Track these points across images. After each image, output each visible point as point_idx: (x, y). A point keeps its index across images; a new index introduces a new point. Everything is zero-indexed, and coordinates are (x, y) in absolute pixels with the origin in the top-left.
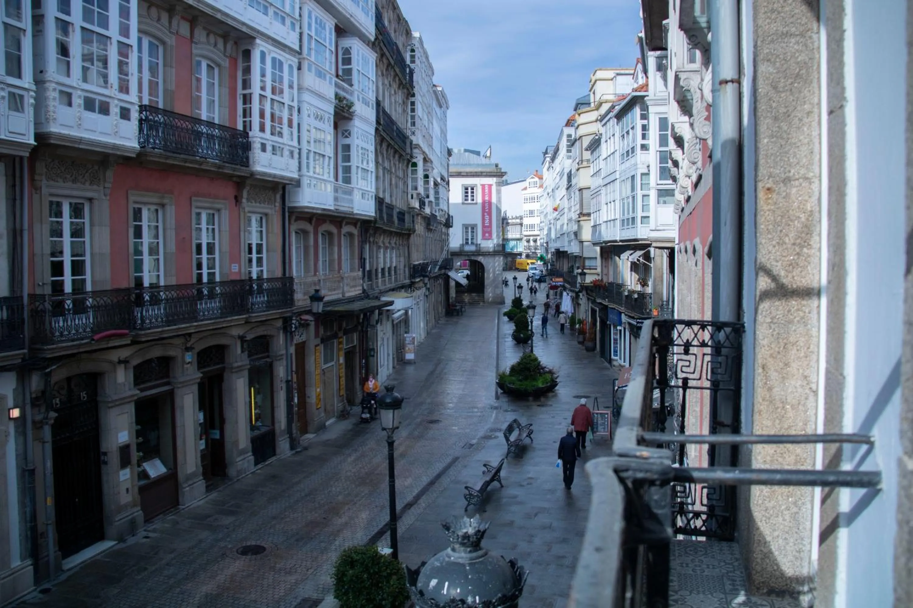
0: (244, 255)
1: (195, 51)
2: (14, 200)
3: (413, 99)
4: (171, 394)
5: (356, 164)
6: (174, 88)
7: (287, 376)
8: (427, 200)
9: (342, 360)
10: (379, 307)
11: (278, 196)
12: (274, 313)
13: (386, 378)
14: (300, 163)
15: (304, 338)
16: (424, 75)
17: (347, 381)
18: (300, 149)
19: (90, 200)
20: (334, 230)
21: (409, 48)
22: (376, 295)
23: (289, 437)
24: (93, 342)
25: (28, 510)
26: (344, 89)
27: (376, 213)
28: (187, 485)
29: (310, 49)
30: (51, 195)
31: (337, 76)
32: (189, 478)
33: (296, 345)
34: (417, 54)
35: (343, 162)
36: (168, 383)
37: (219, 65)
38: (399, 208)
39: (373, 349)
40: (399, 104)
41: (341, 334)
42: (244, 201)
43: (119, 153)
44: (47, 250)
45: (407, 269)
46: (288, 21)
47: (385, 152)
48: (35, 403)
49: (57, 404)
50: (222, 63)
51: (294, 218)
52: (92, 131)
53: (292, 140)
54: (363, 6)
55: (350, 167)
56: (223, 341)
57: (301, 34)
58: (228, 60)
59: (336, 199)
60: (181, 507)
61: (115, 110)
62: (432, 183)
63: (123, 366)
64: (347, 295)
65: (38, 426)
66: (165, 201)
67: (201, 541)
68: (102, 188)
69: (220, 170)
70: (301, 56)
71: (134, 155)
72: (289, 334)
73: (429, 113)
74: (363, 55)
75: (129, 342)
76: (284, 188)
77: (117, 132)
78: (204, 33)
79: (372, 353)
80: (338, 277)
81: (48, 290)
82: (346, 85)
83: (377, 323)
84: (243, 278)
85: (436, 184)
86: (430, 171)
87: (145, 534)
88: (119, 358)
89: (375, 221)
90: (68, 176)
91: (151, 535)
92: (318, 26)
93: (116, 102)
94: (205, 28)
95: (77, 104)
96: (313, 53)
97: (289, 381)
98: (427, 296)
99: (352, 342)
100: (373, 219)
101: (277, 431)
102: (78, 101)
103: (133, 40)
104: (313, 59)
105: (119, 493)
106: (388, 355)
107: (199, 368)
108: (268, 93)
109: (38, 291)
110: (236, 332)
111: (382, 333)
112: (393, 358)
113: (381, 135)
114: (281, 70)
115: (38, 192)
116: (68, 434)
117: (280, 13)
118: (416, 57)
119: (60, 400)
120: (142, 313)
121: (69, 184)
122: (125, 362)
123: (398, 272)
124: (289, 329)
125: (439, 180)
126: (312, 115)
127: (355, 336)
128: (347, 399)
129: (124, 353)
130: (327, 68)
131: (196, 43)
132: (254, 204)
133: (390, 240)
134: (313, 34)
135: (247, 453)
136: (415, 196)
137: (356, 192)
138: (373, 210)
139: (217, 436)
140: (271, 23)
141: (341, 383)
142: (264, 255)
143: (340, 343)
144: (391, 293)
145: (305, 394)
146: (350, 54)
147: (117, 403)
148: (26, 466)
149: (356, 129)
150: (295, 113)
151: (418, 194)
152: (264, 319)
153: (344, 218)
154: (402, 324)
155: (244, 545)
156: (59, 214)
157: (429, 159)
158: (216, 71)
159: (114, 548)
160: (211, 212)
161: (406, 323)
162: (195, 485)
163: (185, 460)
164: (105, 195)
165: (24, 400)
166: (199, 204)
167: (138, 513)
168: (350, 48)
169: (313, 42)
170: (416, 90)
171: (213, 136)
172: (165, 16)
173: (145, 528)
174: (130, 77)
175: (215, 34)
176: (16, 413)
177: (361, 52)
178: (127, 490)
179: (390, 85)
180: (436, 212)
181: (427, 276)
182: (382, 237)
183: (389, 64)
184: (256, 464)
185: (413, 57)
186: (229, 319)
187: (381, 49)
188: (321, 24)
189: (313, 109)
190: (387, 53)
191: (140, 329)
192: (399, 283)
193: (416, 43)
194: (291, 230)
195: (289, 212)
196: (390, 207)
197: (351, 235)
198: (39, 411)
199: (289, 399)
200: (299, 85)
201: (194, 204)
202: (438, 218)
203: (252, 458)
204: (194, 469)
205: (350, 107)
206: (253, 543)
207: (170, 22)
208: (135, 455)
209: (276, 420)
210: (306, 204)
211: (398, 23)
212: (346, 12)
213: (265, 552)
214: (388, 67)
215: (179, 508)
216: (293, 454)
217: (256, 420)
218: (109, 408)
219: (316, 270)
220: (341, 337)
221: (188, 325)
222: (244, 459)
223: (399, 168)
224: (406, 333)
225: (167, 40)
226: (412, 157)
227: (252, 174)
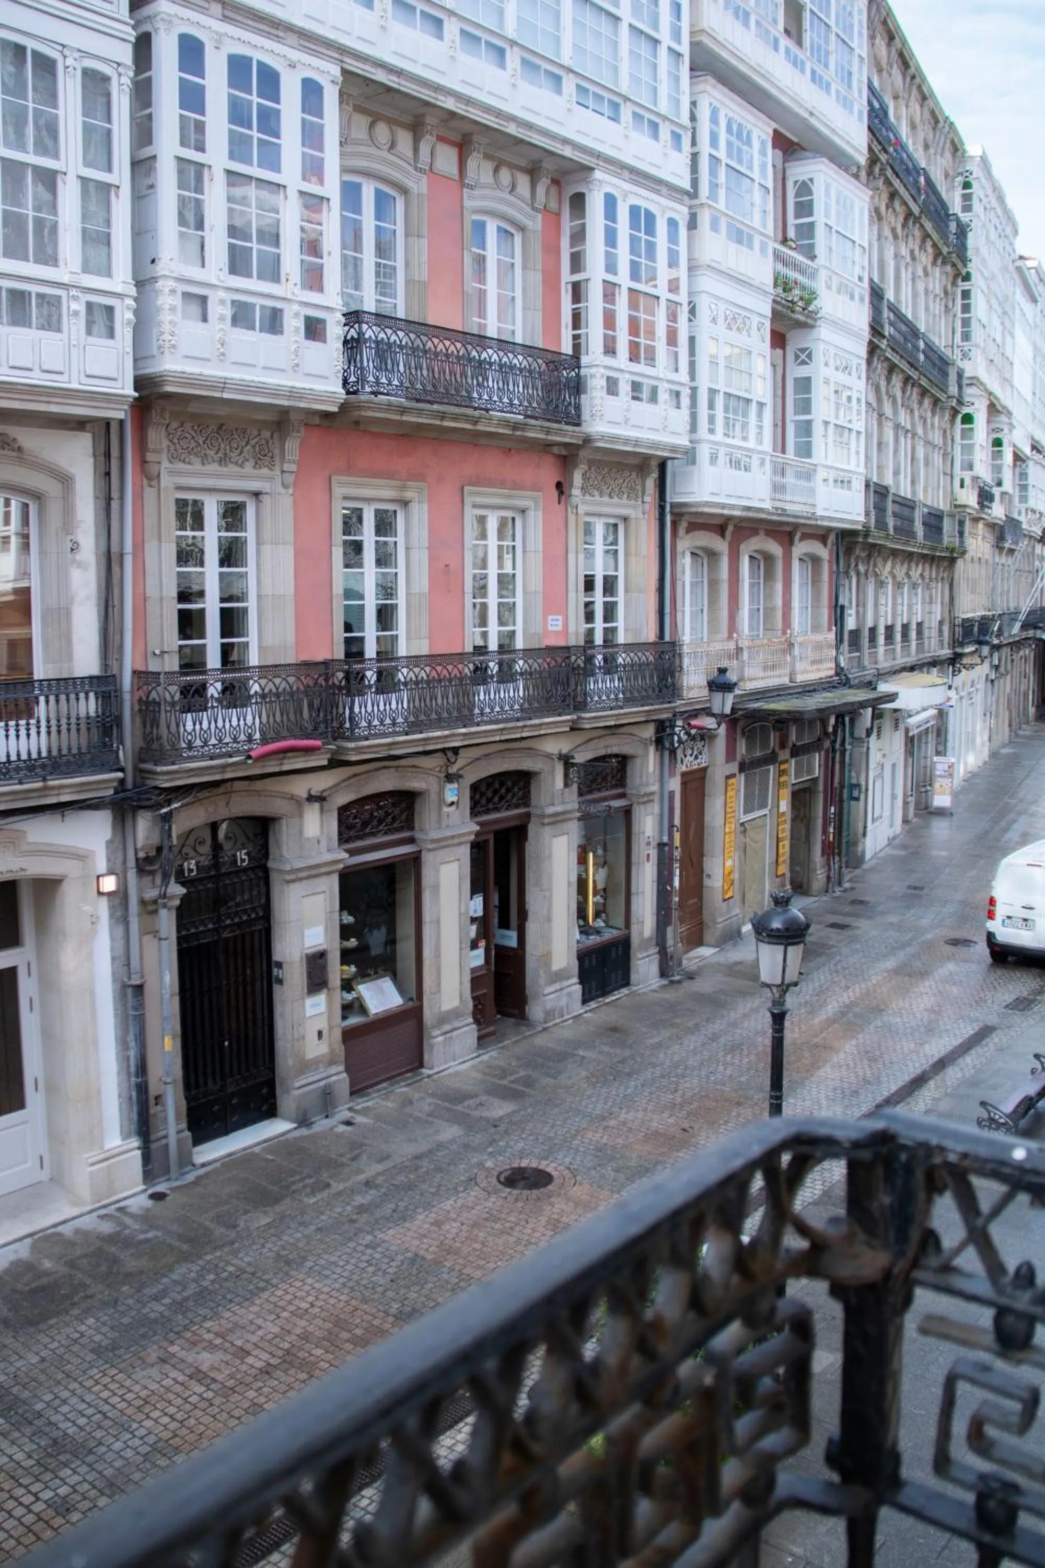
0: (576, 598)
1: (468, 203)
2: (109, 499)
3: (966, 286)
4: (416, 860)
5: (822, 418)
6: (425, 277)
7: (661, 833)
8: (996, 491)
9: (784, 806)
10: (874, 703)
11: (651, 484)
12: (635, 711)
13: (886, 842)
14: (694, 417)
15: (703, 761)
16: (993, 236)
17: (792, 846)
18: (694, 390)
19: (257, 495)
20: (775, 549)
21: (960, 179)
22: (868, 678)
23: (659, 952)
24: (250, 762)
25: (132, 1053)
26: (796, 267)
27: (867, 514)
28: (438, 1032)
29: (714, 186)
30: (179, 488)
31: (785, 241)
32: (444, 1019)
33: (684, 775)
34: (976, 190)
35: (795, 414)
36: (412, 840)
37: (522, 229)
38: (925, 505)
39: (858, 786)
40: (936, 296)
41: (784, 754)
42: (576, 492)
43: (302, 405)
44: (172, 591)
45: (946, 629)
46: (665, 132)
47: (899, 394)
48: (145, 866)
49: (190, 871)
50: (529, 224)
51: (683, 525)
52: (250, 365)
53: (677, 370)
54: (838, 92)
55: (809, 423)
56: (526, 765)
57: (695, 157)
58: (539, 217)
59: (778, 488)
60: (425, 1071)
61: (293, 323)
62: (1008, 458)
63: (317, 806)
64: (800, 678)
65: (149, 908)
66: (409, 495)
67: (440, 1146)
68: (279, 473)
69: (518, 433)
70: (695, 202)
71: (335, 409)
72: (667, 753)
73: (1005, 313)
74: (839, 193)
75: (325, 763)
76: (662, 466)
77: (297, 365)
78: (489, 166)
79: (855, 794)
80: (781, 643)
81: (172, 664)
82: (800, 258)
83: (869, 733)
84: (572, 642)
85: (1018, 458)
86: (1006, 431)
87: (347, 1115)
88: (309, 791)
89: (867, 534)
90: (211, 453)
91: (359, 1119)
92: (733, 139)
93: (296, 307)
94: (487, 156)
95: (217, 316)
96: (722, 193)
97: (665, 844)
98: (992, 681)
99: (810, 770)
100: (860, 528)
101: (635, 941)
102: (219, 309)
103: (331, 187)
104: (721, 205)
105: (303, 1038)
106: (894, 797)
107: (474, 813)
108: (623, 278)
109: (153, 667)
110: (553, 747)
111: (879, 755)
112: (906, 803)
113: (887, 359)
114: (650, 230)
115: (154, 483)
116: (210, 926)
117: (647, 115)
118: (974, 197)
119: (197, 863)
120: (351, 709)
121: (214, 467)
122: (320, 799)
123: (926, 633)
124: (667, 745)
125: (1027, 450)
126: (721, 320)
127: (817, 759)
128: (792, 883)
129: (320, 783)
130: (757, 224)
131: (471, 188)
132: (597, 498)
133: (909, 569)
134: (722, 154)
135: (568, 978)
136: (967, 482)
137: (821, 474)
138: (861, 509)
139: (513, 943)
140: (626, 137)
141: (781, 851)
142: (620, 598)
143: (782, 773)
144: (905, 674)
145: (702, 871)
146: (810, 193)
147: (300, 875)
148: (130, 978)
149: (822, 346)
150: (683, 316)
151: (975, 479)
152: (613, 723)
153: (796, 526)
154: (931, 738)
155: (516, 1165)
156: (198, 523)
157: (1004, 407)
158: (518, 239)
159: (290, 1136)
160: (509, 514)
161: (939, 734)
162: (455, 1033)
163: (439, 984)
164: (285, 486)
165: (125, 862)
166: (479, 500)
167: (339, 1077)
168: (811, 180)
169: (722, 172)
170: (972, 267)
171: (512, 367)
172: (404, 139)
173: (351, 1105)
174: (325, 260)
175: (512, 167)
176: (109, 884)
177: (834, 185)
178: (320, 1034)
179: (913, 258)
180: (1020, 513)
181: (987, 643)
182: (889, 564)
183: (909, 214)
184: (585, 1001)
185: (967, 198)
186: (537, 721)
187: (888, 183)
188: (740, 135)
189: (722, 306)
190: (902, 190)
191: (348, 739)
192: (927, 656)
193: (974, 168)
194: (680, 548)
195: (672, 513)
196: (908, 505)
197: (815, 560)
198: (153, 881)
199: (663, 879)
200: (690, 260)
201: (468, 500)
202: (1024, 526)
203: (578, 988)
204: (456, 1003)
205: (808, 302)
206: (534, 1165)
207: (416, 150)
208: (336, 971)
209: (633, 920)
210: (707, 498)
211: (934, 129)
212: (801, 106)
213: (550, 1187)
214: (906, 219)
215: (421, 1074)
216: (663, 987)
217: (597, 915)
218: (288, 882)
219: (733, 627)
220: (786, 761)
221: (446, 733)
222: (561, 989)
223: (932, 425)
224: (938, 753)
225: (410, 184)
226: (960, 402)
227: (587, 440)
